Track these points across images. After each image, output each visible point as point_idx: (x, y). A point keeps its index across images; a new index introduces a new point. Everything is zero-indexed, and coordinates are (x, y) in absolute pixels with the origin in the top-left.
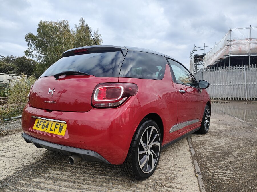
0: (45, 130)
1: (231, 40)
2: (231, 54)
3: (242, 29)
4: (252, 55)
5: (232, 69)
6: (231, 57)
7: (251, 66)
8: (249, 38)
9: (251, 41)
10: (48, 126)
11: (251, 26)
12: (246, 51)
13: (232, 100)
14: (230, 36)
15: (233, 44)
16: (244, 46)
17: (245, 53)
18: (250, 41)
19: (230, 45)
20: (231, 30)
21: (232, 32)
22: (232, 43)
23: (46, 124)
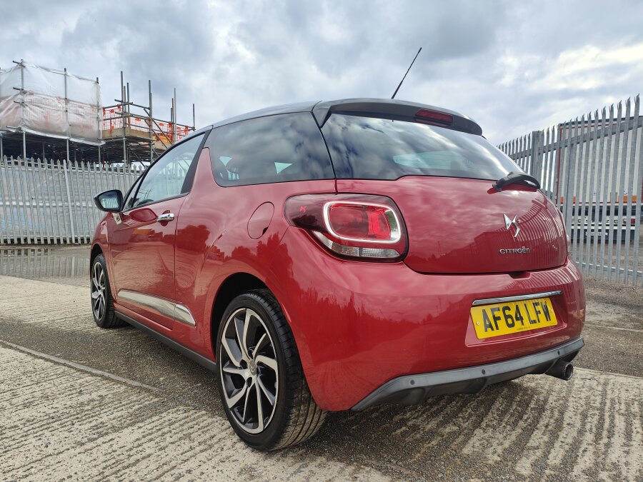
0: (518, 327)
1: (25, 89)
2: (25, 125)
3: (47, 70)
4: (72, 140)
5: (33, 165)
6: (28, 135)
7: (73, 165)
8: (64, 97)
9: (69, 105)
10: (520, 315)
11: (65, 69)
12: (60, 127)
13: (39, 244)
14: (22, 78)
15: (31, 102)
16: (56, 114)
17: (59, 131)
18: (66, 104)
19: (23, 104)
20: (24, 64)
21: (27, 70)
22: (27, 99)
23: (512, 313)
